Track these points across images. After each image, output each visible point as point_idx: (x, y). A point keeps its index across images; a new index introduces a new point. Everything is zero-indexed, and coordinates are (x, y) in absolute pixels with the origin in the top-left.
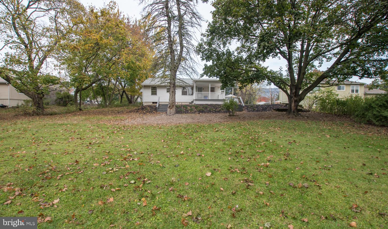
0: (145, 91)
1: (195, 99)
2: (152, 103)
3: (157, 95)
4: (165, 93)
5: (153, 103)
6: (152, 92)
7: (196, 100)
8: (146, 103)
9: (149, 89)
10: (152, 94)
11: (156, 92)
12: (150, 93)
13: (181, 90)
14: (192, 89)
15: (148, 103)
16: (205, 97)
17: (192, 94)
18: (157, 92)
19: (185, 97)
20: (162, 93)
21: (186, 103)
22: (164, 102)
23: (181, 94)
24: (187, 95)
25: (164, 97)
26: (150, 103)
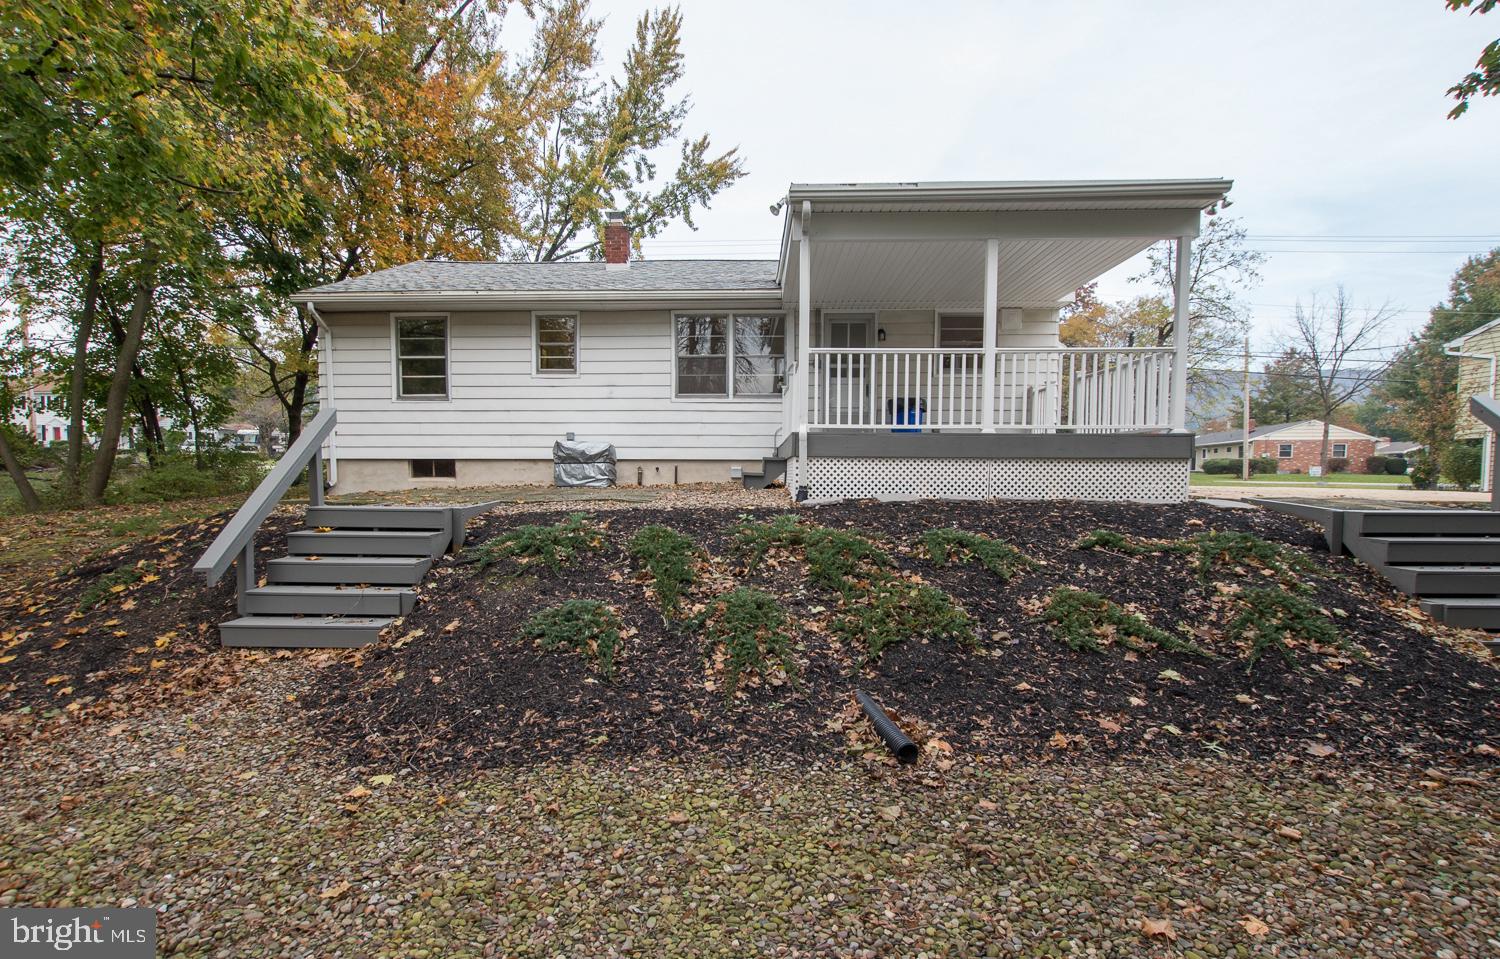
0: (341, 356)
1: (803, 430)
2: (407, 469)
3: (452, 392)
4: (527, 380)
5: (421, 467)
6: (407, 367)
7: (822, 445)
8: (354, 467)
9: (381, 343)
10: (409, 389)
11: (440, 367)
12: (384, 380)
13: (670, 342)
14: (776, 336)
15: (369, 469)
16: (903, 408)
17: (779, 385)
18: (452, 368)
19: (706, 417)
20: (496, 380)
21: (718, 465)
22: (516, 465)
23: (672, 380)
24: (731, 398)
25: (513, 417)
26: (385, 465)
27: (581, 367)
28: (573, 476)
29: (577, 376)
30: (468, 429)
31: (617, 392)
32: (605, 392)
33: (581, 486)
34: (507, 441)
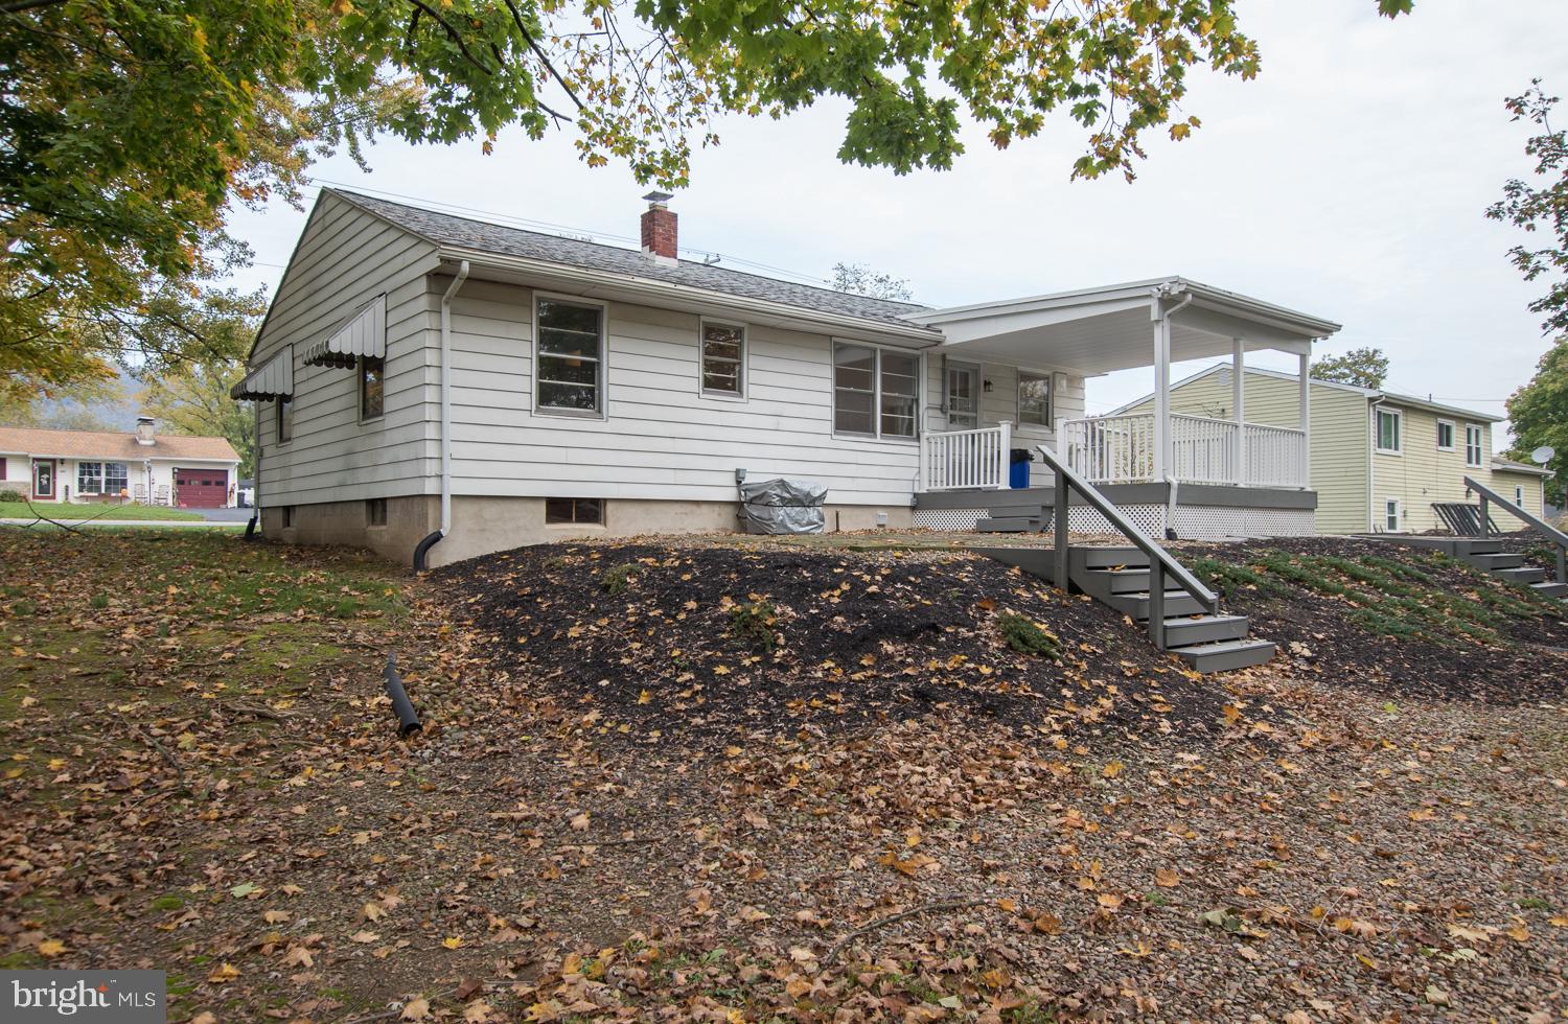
0: (465, 343)
2: (540, 510)
3: (608, 408)
4: (694, 400)
5: (560, 509)
6: (547, 367)
8: (474, 506)
9: (518, 331)
10: (547, 396)
11: (590, 372)
13: (828, 371)
15: (492, 509)
18: (608, 376)
19: (862, 457)
20: (658, 397)
21: (867, 510)
22: (677, 508)
23: (829, 413)
24: (879, 440)
25: (680, 446)
26: (516, 506)
27: (750, 389)
28: (797, 522)
29: (744, 400)
30: (628, 459)
31: (785, 423)
32: (770, 422)
33: (806, 533)
34: (669, 476)
